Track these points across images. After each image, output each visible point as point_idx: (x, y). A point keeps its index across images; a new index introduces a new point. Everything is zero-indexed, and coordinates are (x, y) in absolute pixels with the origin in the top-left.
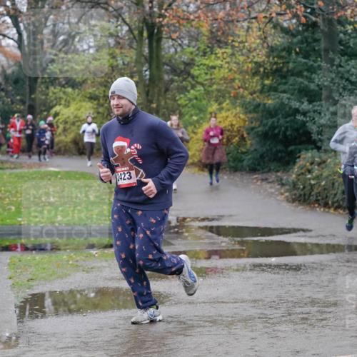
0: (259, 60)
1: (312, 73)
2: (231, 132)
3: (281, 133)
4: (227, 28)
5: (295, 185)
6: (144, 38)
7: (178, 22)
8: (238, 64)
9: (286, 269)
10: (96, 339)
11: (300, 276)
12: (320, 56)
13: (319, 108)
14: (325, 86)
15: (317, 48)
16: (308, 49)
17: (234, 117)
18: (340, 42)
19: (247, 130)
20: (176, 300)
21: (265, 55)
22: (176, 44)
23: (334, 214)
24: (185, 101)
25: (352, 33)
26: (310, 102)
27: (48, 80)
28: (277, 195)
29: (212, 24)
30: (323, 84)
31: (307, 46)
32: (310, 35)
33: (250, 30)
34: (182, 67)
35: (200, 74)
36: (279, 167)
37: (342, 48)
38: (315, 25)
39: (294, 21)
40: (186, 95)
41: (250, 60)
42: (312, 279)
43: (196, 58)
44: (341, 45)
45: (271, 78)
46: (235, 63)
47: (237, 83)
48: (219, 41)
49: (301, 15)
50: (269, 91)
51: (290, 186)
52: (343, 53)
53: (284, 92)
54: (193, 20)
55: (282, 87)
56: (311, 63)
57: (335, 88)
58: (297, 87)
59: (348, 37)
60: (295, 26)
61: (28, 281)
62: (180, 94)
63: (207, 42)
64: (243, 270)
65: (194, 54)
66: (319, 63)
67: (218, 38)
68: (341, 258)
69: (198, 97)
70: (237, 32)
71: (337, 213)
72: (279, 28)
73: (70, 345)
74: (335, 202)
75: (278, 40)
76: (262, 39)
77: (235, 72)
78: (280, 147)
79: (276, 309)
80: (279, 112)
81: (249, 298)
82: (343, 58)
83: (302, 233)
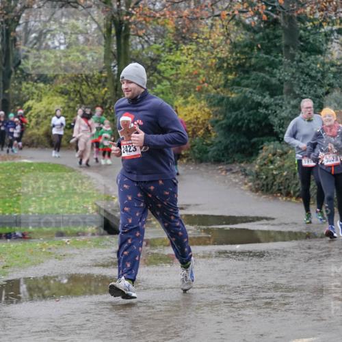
0: (223, 56)
1: (273, 69)
2: (197, 125)
3: (244, 125)
4: (191, 25)
5: (257, 175)
6: (112, 35)
7: (145, 20)
8: (202, 59)
9: (250, 256)
10: (69, 323)
11: (264, 263)
12: (281, 52)
13: (280, 102)
14: (286, 81)
15: (278, 44)
16: (269, 44)
17: (199, 110)
18: (300, 38)
19: (211, 122)
21: (228, 51)
22: (143, 40)
23: (296, 203)
25: (312, 30)
26: (272, 95)
27: (20, 76)
28: (241, 185)
29: (177, 22)
30: (284, 78)
31: (269, 42)
32: (272, 32)
33: (214, 27)
34: (149, 63)
35: (166, 69)
36: (242, 158)
37: (302, 43)
38: (276, 22)
39: (256, 18)
41: (214, 56)
43: (162, 55)
44: (302, 41)
45: (234, 73)
46: (200, 59)
47: (201, 78)
48: (184, 38)
49: (262, 13)
50: (232, 86)
51: (253, 176)
52: (303, 49)
53: (247, 86)
54: (159, 18)
55: (245, 82)
56: (273, 58)
57: (295, 82)
58: (259, 81)
59: (307, 34)
60: (256, 23)
61: (3, 268)
63: (172, 38)
64: (209, 257)
65: (161, 50)
66: (280, 58)
67: (183, 35)
68: (303, 245)
69: (165, 91)
70: (201, 29)
72: (241, 24)
73: (44, 329)
74: (297, 191)
75: (241, 36)
76: (225, 36)
77: (200, 68)
78: (243, 139)
79: (241, 294)
80: (242, 105)
81: (215, 284)
82: (303, 54)
83: (265, 222)
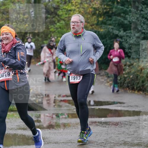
0: (96, 7)
1: (126, 15)
12: (131, 5)
13: (129, 34)
14: (133, 22)
20: (48, 141)
21: (99, 4)
23: (138, 94)
24: (54, 29)
26: (125, 31)
28: (105, 83)
30: (132, 21)
34: (53, 10)
35: (62, 14)
40: (54, 26)
41: (91, 7)
42: (124, 130)
43: (61, 6)
45: (103, 17)
46: (83, 8)
50: (101, 24)
51: (113, 78)
52: (144, 4)
53: (110, 25)
55: (109, 22)
56: (125, 9)
57: (139, 23)
58: (117, 22)
62: (51, 25)
65: (60, 3)
66: (130, 9)
69: (61, 27)
71: (139, 93)
74: (138, 87)
80: (107, 36)
82: (143, 6)
83: (119, 105)
